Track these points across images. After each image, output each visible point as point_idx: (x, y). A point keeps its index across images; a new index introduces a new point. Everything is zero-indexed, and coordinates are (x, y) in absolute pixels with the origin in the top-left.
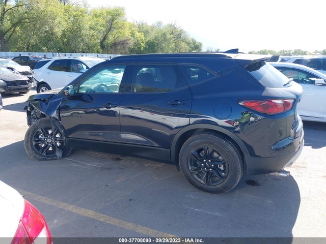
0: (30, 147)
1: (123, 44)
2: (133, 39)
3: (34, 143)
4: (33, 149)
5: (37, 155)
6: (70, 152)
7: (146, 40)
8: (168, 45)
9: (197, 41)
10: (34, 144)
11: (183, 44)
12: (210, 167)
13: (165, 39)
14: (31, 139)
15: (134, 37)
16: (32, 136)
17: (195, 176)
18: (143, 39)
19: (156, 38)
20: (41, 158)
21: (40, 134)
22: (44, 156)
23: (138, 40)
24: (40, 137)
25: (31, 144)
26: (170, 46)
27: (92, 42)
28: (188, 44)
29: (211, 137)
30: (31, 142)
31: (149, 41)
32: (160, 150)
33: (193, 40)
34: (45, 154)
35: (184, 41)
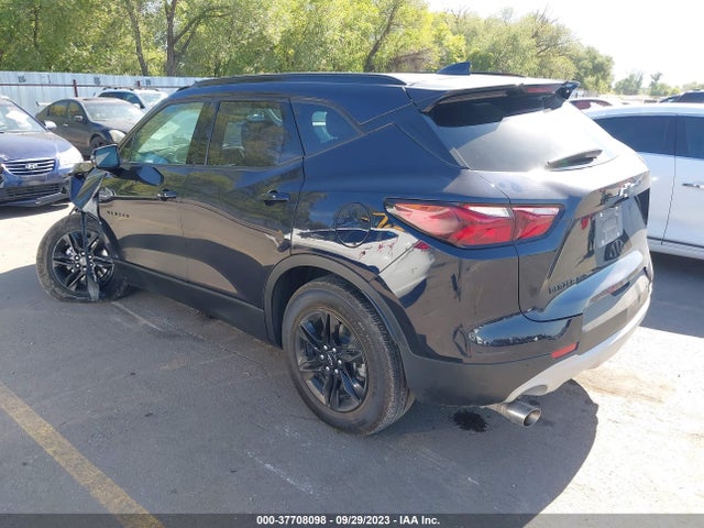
0: (45, 271)
1: (413, 60)
2: (436, 49)
3: (54, 264)
4: (51, 277)
5: (57, 289)
6: (122, 289)
7: (471, 53)
8: (522, 64)
9: (601, 53)
10: (54, 266)
11: (560, 62)
12: (336, 366)
13: (515, 50)
14: (50, 253)
15: (441, 45)
16: (51, 247)
17: (310, 383)
18: (463, 49)
19: (493, 48)
20: (64, 295)
21: (69, 246)
22: (72, 293)
23: (448, 53)
24: (68, 252)
25: (49, 266)
26: (527, 66)
27: (347, 57)
28: (577, 61)
29: (335, 290)
30: (49, 261)
31: (475, 54)
32: (247, 307)
33: (589, 51)
34: (73, 289)
35: (562, 52)
